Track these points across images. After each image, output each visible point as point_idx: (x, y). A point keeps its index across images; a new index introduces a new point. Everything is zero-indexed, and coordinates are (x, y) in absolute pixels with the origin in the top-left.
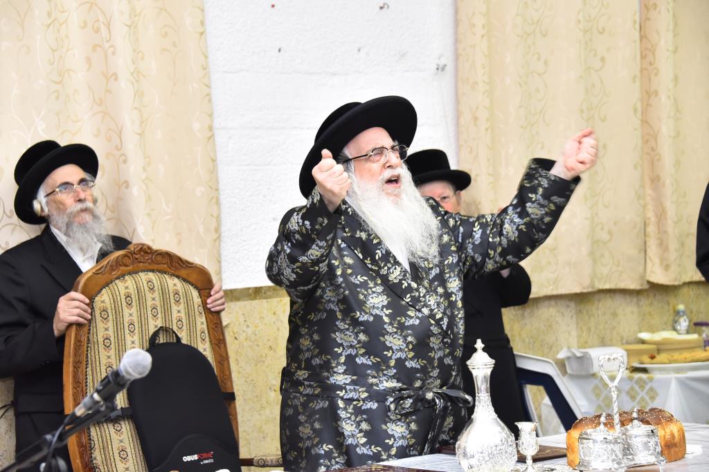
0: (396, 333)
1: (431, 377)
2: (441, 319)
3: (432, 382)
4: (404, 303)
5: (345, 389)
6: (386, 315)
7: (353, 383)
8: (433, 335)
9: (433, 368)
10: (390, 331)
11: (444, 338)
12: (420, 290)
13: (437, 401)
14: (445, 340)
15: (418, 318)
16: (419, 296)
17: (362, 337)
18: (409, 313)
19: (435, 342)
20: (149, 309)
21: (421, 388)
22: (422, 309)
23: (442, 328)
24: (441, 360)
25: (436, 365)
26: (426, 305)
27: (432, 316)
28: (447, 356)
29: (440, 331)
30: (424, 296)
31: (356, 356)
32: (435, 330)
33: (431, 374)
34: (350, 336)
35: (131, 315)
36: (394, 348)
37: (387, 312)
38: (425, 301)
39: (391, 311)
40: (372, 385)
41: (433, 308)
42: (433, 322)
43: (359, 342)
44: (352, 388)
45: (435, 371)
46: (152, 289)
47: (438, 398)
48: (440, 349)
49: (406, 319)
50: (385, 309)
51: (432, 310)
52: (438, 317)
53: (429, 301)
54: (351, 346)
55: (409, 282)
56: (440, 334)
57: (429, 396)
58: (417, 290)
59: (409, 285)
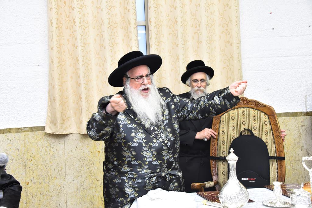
0: (148, 150)
1: (163, 167)
2: (167, 143)
3: (164, 169)
4: (151, 136)
5: (128, 173)
6: (144, 143)
7: (131, 171)
8: (164, 150)
9: (165, 163)
10: (145, 150)
11: (169, 151)
12: (159, 130)
13: (167, 176)
14: (170, 152)
15: (157, 143)
16: (158, 133)
17: (133, 153)
18: (154, 141)
19: (164, 153)
20: (242, 122)
21: (159, 172)
22: (159, 139)
23: (168, 147)
24: (168, 160)
25: (166, 162)
26: (161, 137)
27: (163, 142)
28: (171, 158)
29: (166, 148)
30: (160, 133)
31: (131, 161)
32: (164, 148)
33: (164, 166)
34: (128, 153)
36: (147, 157)
37: (144, 141)
38: (161, 135)
39: (146, 141)
40: (139, 171)
41: (164, 138)
42: (164, 144)
43: (132, 155)
44: (131, 173)
45: (165, 165)
46: (244, 115)
47: (167, 175)
48: (167, 155)
49: (152, 144)
50: (143, 140)
51: (163, 139)
52: (166, 142)
53: (162, 135)
54: (129, 157)
55: (154, 127)
56: (166, 149)
57: (163, 174)
58: (157, 131)
59: (154, 128)
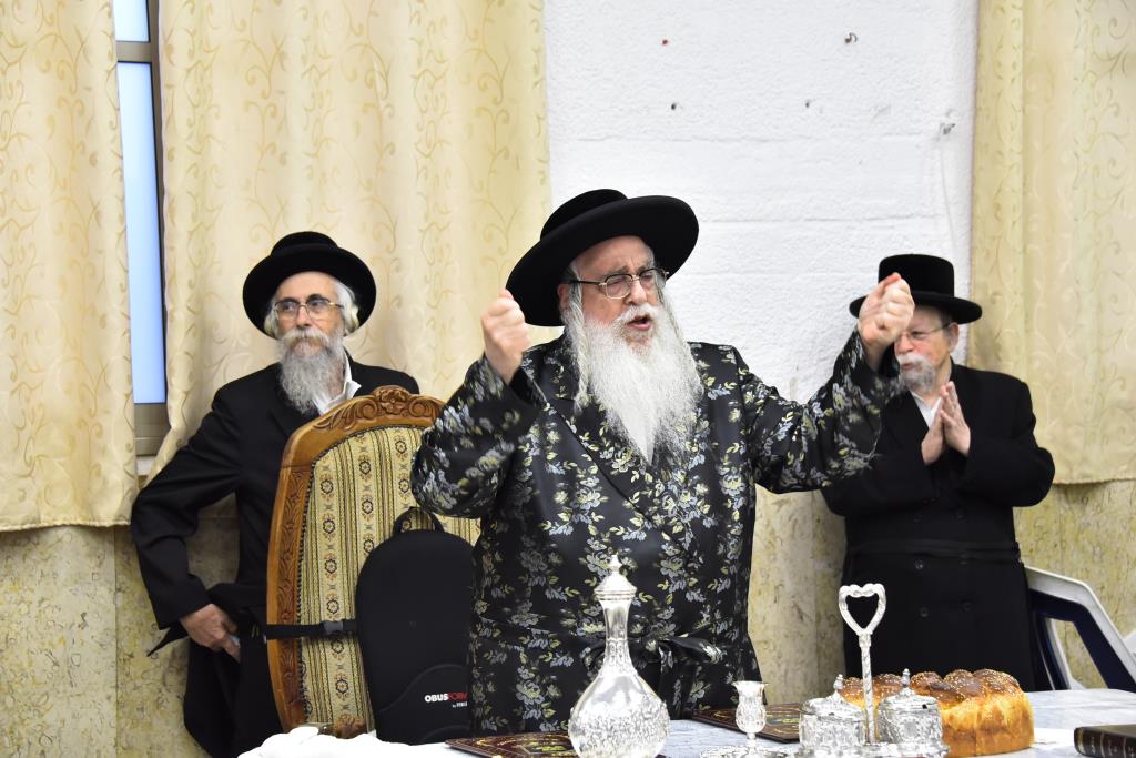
0: (605, 551)
1: (659, 620)
2: (682, 534)
3: (661, 627)
4: (628, 505)
5: (530, 633)
6: (594, 523)
7: (540, 625)
8: (667, 557)
9: (664, 606)
10: (596, 548)
11: (688, 562)
12: (657, 486)
13: (662, 653)
14: (690, 565)
15: (645, 530)
16: (653, 496)
17: (554, 559)
18: (634, 521)
19: (671, 569)
21: (641, 635)
22: (654, 518)
23: (682, 548)
24: (680, 594)
25: (669, 601)
26: (661, 511)
27: (667, 528)
28: (694, 588)
29: (677, 551)
30: (660, 497)
31: (546, 587)
32: (669, 549)
33: (660, 616)
34: (538, 557)
35: (367, 488)
37: (596, 519)
38: (661, 504)
39: (602, 517)
40: (567, 628)
41: (670, 516)
42: (666, 537)
43: (550, 565)
44: (539, 632)
45: (666, 612)
47: (663, 649)
48: (680, 578)
49: (626, 531)
50: (593, 514)
51: (667, 520)
52: (676, 530)
53: (667, 505)
54: (540, 573)
55: (643, 473)
56: (677, 556)
57: (652, 645)
58: (652, 486)
59: (642, 477)
